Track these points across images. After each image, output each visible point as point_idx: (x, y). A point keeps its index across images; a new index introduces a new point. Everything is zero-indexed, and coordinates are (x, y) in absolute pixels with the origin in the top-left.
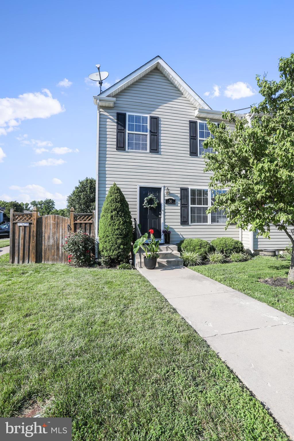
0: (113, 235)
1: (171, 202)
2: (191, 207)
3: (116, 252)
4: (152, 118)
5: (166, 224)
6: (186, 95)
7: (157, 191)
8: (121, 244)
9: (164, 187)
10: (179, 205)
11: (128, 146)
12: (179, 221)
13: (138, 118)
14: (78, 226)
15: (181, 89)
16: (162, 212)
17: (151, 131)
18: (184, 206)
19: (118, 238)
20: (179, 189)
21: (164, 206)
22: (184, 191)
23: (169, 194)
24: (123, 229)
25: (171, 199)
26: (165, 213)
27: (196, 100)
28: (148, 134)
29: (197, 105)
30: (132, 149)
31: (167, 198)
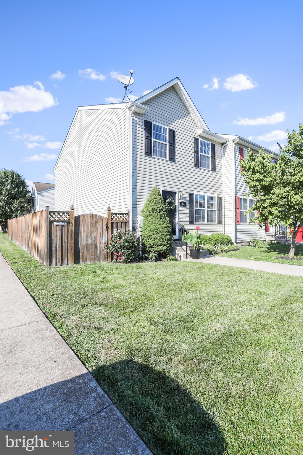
0: (163, 232)
1: (183, 204)
2: (195, 209)
3: (166, 247)
4: (170, 130)
5: (180, 223)
6: (192, 114)
7: (173, 194)
8: (169, 240)
9: (179, 191)
10: (188, 207)
11: (154, 153)
12: (188, 220)
13: (160, 128)
14: (115, 225)
15: (189, 110)
16: (177, 213)
17: (169, 142)
18: (191, 208)
19: (167, 235)
20: (188, 194)
21: (179, 208)
22: (191, 195)
23: (182, 197)
24: (170, 227)
25: (183, 202)
26: (179, 213)
29: (199, 125)
30: (156, 156)
31: (181, 201)
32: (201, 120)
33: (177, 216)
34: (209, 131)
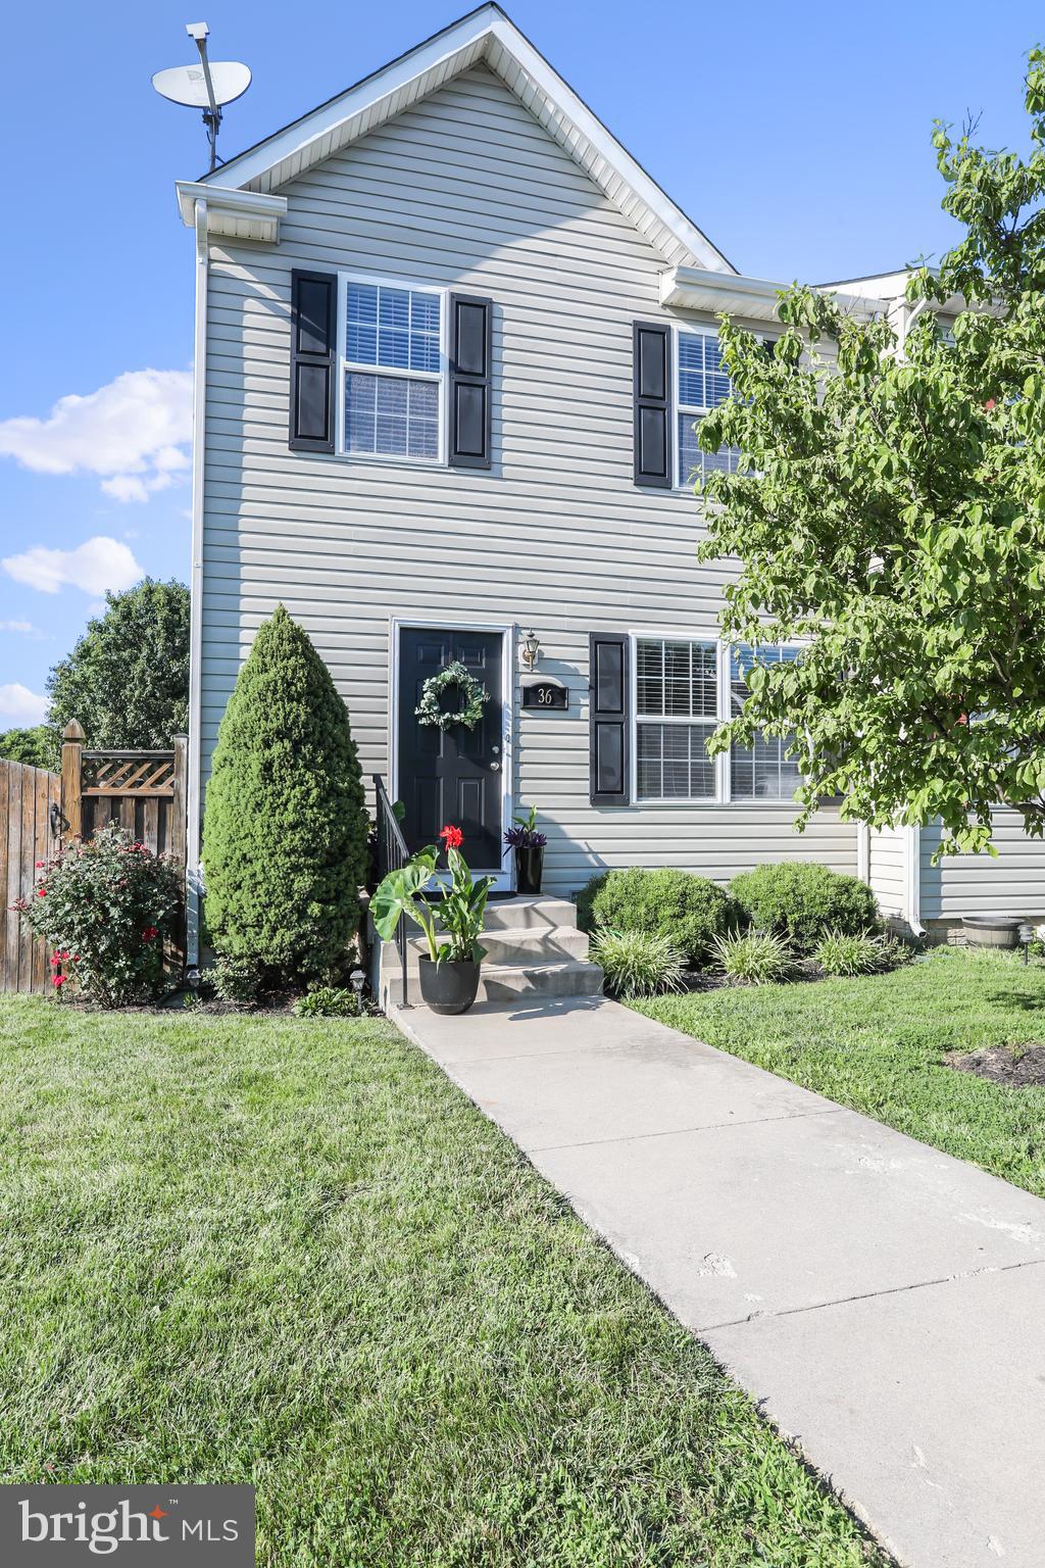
0: (272, 855)
1: (546, 698)
2: (639, 726)
3: (290, 936)
4: (459, 303)
5: (524, 800)
6: (619, 199)
7: (481, 646)
8: (309, 898)
9: (517, 629)
10: (585, 712)
11: (348, 434)
12: (586, 787)
13: (394, 303)
14: (101, 813)
15: (597, 172)
16: (507, 747)
17: (454, 367)
18: (606, 719)
19: (296, 868)
20: (585, 640)
21: (516, 719)
22: (608, 647)
23: (537, 660)
24: (322, 827)
25: (546, 686)
26: (517, 748)
27: (666, 227)
28: (442, 376)
29: (669, 250)
30: (367, 447)
31: (528, 680)
32: (669, 214)
33: (506, 763)
34: (728, 271)
